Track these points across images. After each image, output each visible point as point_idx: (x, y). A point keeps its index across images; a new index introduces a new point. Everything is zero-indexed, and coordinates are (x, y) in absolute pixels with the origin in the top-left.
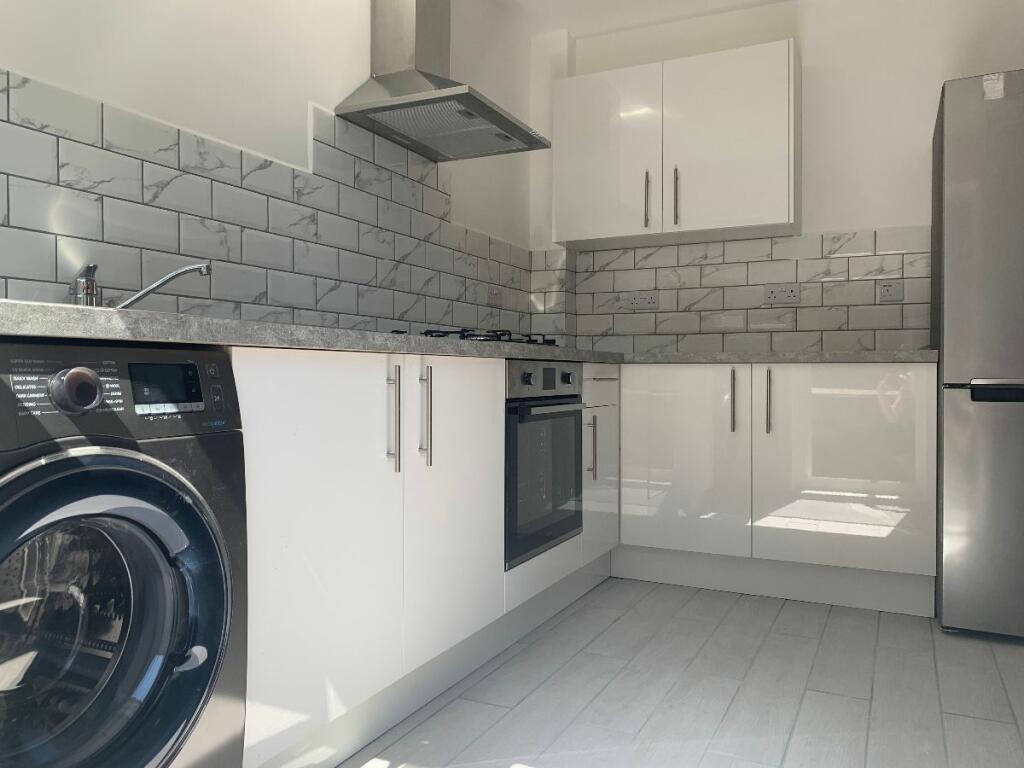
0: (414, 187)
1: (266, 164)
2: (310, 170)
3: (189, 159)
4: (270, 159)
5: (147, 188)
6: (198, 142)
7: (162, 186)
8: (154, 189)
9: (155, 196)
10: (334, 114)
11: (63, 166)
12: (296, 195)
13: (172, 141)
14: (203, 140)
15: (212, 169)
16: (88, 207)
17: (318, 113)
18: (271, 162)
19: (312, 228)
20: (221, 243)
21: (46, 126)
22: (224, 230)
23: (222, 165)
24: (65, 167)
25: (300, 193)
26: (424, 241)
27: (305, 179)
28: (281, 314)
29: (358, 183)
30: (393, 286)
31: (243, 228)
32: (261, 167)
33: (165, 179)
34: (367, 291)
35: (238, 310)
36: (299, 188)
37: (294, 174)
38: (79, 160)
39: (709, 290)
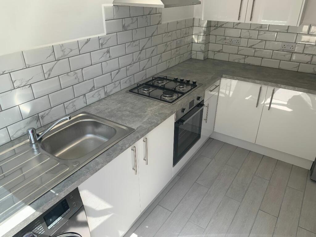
0: (147, 18)
1: (88, 40)
2: (105, 34)
3: (58, 55)
4: (88, 37)
5: (45, 73)
6: (61, 47)
7: (51, 70)
8: (48, 73)
9: (49, 75)
10: (113, 5)
11: (14, 82)
12: (100, 46)
13: (51, 51)
14: (62, 45)
15: (68, 54)
16: (27, 91)
17: (106, 9)
18: (90, 39)
19: (108, 55)
20: (76, 78)
21: (5, 71)
22: (76, 73)
23: (71, 50)
24: (15, 82)
25: (102, 44)
26: (151, 37)
27: (104, 38)
28: (100, 90)
29: (125, 28)
30: (139, 60)
31: (82, 69)
32: (86, 43)
33: (51, 67)
34: (130, 67)
35: (85, 97)
36: (101, 43)
37: (99, 39)
38: (19, 77)
39: (260, 41)
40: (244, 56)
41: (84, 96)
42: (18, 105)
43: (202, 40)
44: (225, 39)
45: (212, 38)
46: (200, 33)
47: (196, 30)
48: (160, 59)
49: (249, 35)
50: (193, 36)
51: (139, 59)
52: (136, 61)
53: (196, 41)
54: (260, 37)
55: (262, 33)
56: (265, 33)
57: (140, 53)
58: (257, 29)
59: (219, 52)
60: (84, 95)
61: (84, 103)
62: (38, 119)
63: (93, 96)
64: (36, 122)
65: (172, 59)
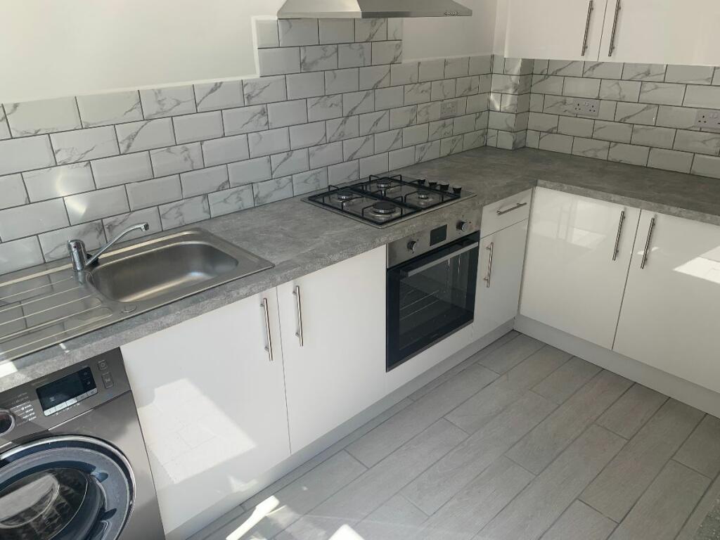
0: (362, 48)
1: (217, 86)
2: (257, 76)
3: (150, 108)
4: (219, 80)
5: (121, 143)
6: (156, 93)
7: (132, 137)
8: (127, 142)
9: (129, 146)
10: (276, 18)
11: (57, 153)
12: (246, 100)
13: (134, 101)
14: (159, 91)
15: (170, 110)
16: (81, 172)
17: (260, 25)
18: (221, 83)
19: (263, 120)
20: (186, 159)
21: (39, 131)
22: (187, 150)
23: (178, 103)
24: (59, 153)
25: (249, 97)
26: (374, 89)
27: (254, 84)
28: (242, 190)
29: (305, 67)
30: (342, 138)
31: (202, 142)
32: (212, 91)
33: (134, 131)
34: (317, 150)
35: (206, 200)
36: (247, 94)
37: (243, 85)
38: (68, 144)
39: (645, 105)
40: (607, 143)
41: (204, 198)
42: (63, 197)
43: (511, 105)
44: (564, 103)
45: (535, 101)
46: (507, 88)
47: (497, 82)
48: (396, 140)
49: (618, 92)
50: (492, 97)
51: (342, 134)
52: (333, 139)
53: (498, 107)
54: (644, 97)
55: (648, 86)
56: (657, 88)
57: (344, 122)
58: (638, 78)
59: (550, 132)
60: (205, 196)
61: (205, 212)
62: (101, 229)
63: (225, 201)
64: (96, 234)
65: (429, 144)
